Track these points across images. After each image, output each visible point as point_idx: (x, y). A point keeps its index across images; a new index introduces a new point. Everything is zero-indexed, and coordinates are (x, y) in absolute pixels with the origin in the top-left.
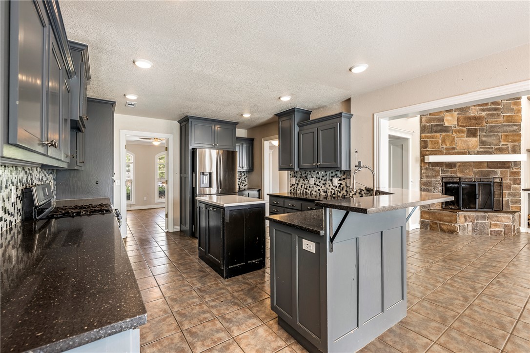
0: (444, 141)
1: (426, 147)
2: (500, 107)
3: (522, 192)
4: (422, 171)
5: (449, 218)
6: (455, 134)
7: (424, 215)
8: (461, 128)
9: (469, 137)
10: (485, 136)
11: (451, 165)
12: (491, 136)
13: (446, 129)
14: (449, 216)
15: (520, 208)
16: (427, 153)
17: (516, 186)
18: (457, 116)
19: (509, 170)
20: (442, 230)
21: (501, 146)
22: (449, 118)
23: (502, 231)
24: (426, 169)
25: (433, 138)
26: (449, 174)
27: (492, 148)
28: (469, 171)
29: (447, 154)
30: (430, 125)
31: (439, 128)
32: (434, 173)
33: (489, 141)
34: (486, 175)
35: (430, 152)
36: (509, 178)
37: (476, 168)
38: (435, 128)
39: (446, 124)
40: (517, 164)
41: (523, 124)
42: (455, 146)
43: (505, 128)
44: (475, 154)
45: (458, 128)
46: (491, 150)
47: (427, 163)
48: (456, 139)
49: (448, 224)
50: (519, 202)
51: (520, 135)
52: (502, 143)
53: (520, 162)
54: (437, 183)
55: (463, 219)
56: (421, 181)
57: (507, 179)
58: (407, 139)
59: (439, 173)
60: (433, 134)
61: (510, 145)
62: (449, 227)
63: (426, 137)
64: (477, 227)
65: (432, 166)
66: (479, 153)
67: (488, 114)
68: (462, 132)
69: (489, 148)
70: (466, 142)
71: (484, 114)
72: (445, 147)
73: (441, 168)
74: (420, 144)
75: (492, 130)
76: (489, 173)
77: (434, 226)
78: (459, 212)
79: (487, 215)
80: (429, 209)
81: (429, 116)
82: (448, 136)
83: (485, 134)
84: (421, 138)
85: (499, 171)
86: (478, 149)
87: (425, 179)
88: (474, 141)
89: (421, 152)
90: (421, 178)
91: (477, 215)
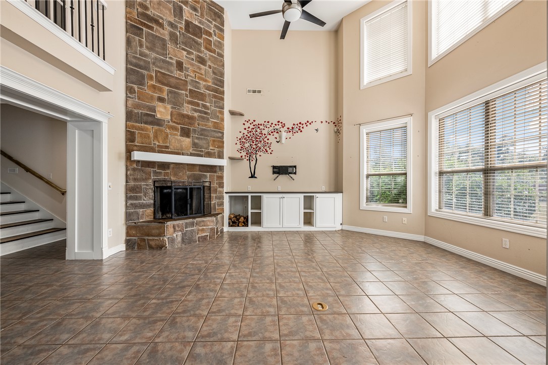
0: (156, 137)
1: (133, 141)
2: (209, 111)
3: (225, 194)
4: (128, 173)
5: (157, 231)
6: (168, 131)
7: (130, 232)
8: (174, 124)
9: (183, 136)
10: (197, 138)
11: (164, 166)
12: (202, 139)
13: (158, 123)
14: (157, 229)
15: (223, 210)
16: (135, 148)
17: (221, 189)
18: (171, 110)
19: (215, 174)
20: (151, 247)
21: (210, 150)
22: (162, 110)
23: (207, 235)
24: (134, 170)
25: (142, 130)
26: (161, 177)
27: (202, 151)
28: (183, 174)
29: (159, 152)
30: (138, 113)
31: (150, 119)
32: (143, 175)
33: (201, 144)
34: (197, 178)
35: (138, 148)
36: (216, 182)
37: (189, 171)
38: (145, 118)
39: (159, 116)
40: (221, 168)
41: (225, 132)
42: (168, 145)
43: (213, 133)
44: (188, 155)
45: (171, 123)
46: (202, 153)
47: (134, 161)
48: (170, 136)
49: (156, 238)
50: (222, 204)
51: (223, 142)
52: (211, 148)
53: (223, 166)
54: (147, 187)
55: (171, 230)
56: (126, 185)
57: (214, 183)
58: (98, 123)
59: (150, 176)
60: (142, 125)
61: (216, 150)
62: (157, 242)
63: (133, 127)
64: (186, 236)
65: (142, 167)
66: (192, 155)
67: (200, 116)
68: (176, 129)
69: (201, 151)
70: (180, 141)
71: (196, 114)
72: (157, 144)
73: (152, 169)
74: (126, 136)
75: (203, 133)
76: (200, 177)
77: (142, 244)
78: (167, 222)
79: (195, 221)
80: (135, 223)
81: (137, 100)
82: (161, 131)
83: (197, 136)
84: (126, 128)
85: (208, 174)
86: (191, 151)
87: (132, 183)
88: (187, 141)
89: (127, 146)
90: (127, 182)
91: (186, 223)
